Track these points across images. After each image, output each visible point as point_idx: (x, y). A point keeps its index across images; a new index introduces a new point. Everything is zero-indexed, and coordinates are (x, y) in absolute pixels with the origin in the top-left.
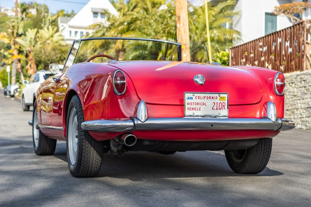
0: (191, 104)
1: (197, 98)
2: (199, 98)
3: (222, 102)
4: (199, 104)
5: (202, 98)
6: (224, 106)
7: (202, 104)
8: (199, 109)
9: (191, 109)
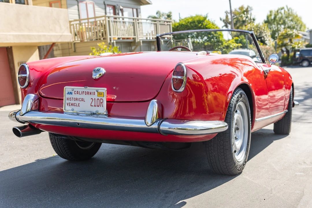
0: (70, 99)
1: (76, 93)
2: (78, 93)
3: (100, 98)
4: (78, 100)
5: (81, 93)
6: (102, 103)
7: (81, 100)
8: (78, 105)
9: (70, 104)
